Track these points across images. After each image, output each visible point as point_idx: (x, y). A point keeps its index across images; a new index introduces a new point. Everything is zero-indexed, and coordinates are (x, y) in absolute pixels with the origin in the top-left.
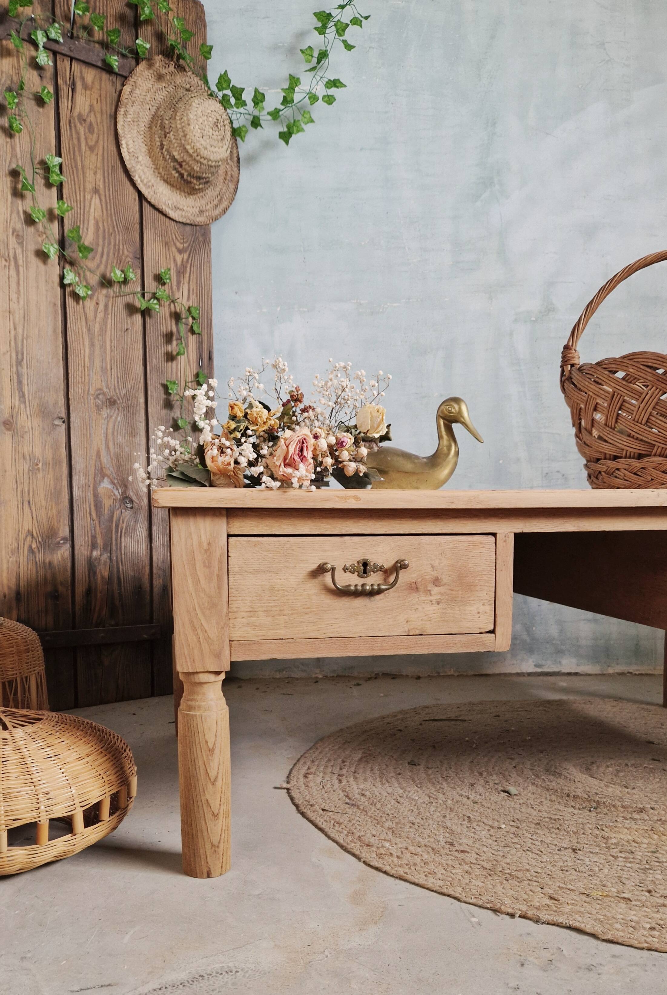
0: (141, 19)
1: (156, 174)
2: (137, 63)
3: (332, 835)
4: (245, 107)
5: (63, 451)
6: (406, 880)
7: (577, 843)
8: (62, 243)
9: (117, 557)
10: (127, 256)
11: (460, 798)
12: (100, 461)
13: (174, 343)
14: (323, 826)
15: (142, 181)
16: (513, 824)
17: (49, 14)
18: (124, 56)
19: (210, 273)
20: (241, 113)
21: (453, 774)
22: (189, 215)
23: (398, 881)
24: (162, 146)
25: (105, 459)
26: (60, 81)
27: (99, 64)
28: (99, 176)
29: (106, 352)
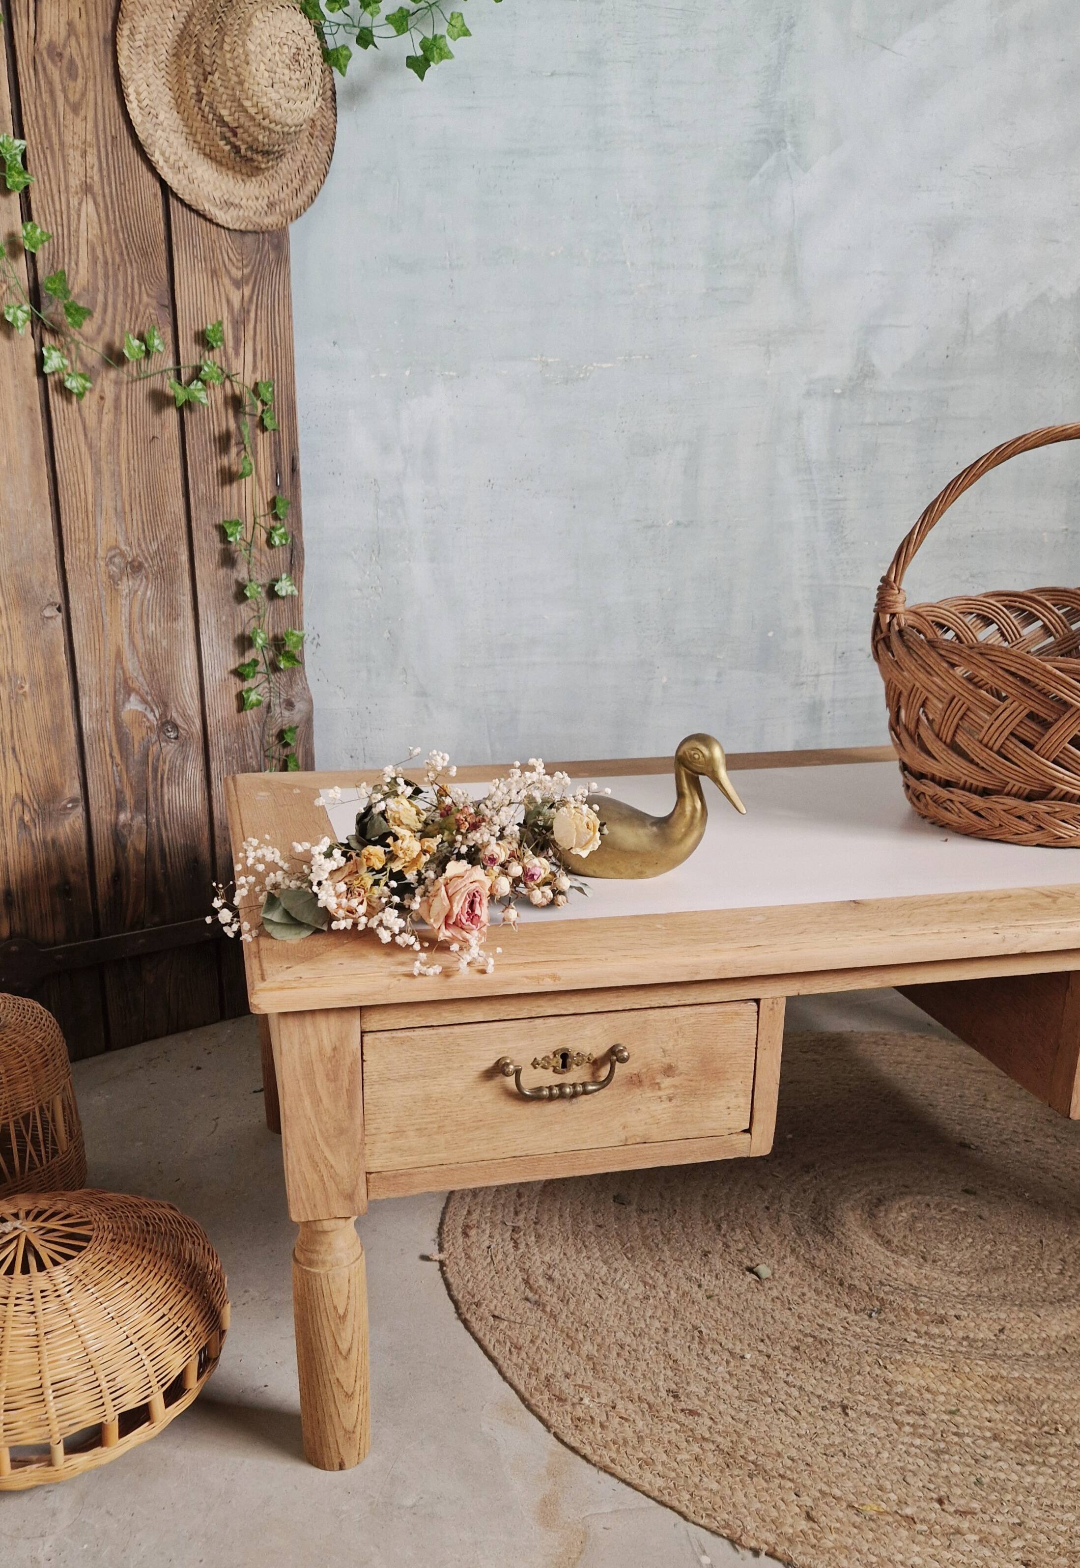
1: (191, 143)
3: (509, 1373)
4: (346, 9)
5: (62, 660)
6: (613, 1475)
7: (849, 1390)
8: (35, 296)
9: (158, 819)
10: (147, 305)
11: (687, 1287)
12: (122, 668)
13: (234, 450)
14: (495, 1353)
15: (166, 161)
16: (761, 1347)
19: (290, 317)
20: (339, 25)
22: (251, 214)
24: (199, 96)
25: (131, 664)
28: (92, 159)
29: (121, 482)
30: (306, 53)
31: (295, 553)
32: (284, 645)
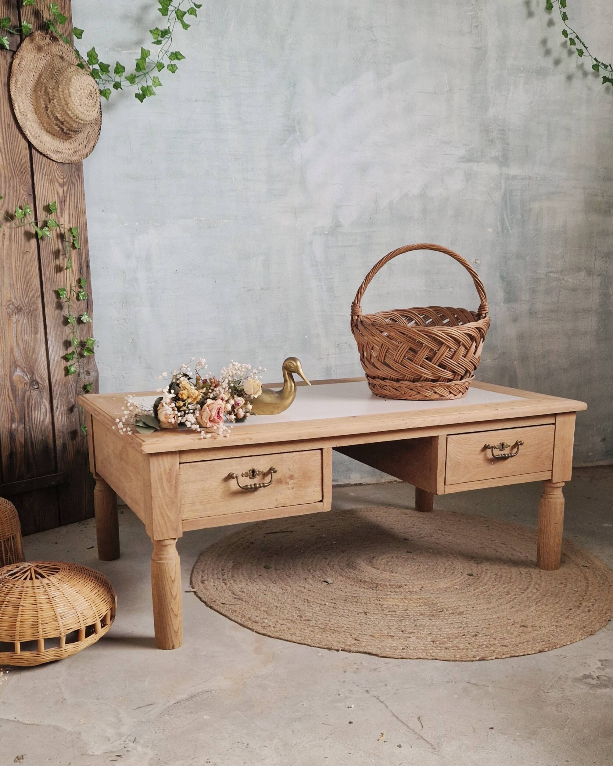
0: (24, 4)
1: (41, 126)
2: (22, 41)
3: (233, 618)
4: (108, 73)
7: (367, 609)
9: (30, 427)
10: (23, 195)
11: (300, 589)
12: (13, 356)
13: (61, 257)
14: (226, 614)
15: (31, 134)
16: (332, 601)
18: (11, 34)
19: (84, 199)
20: (106, 79)
21: (292, 573)
22: (67, 156)
23: (276, 640)
24: (47, 108)
25: (17, 354)
29: (12, 272)
30: (94, 92)
31: (89, 303)
32: (85, 345)
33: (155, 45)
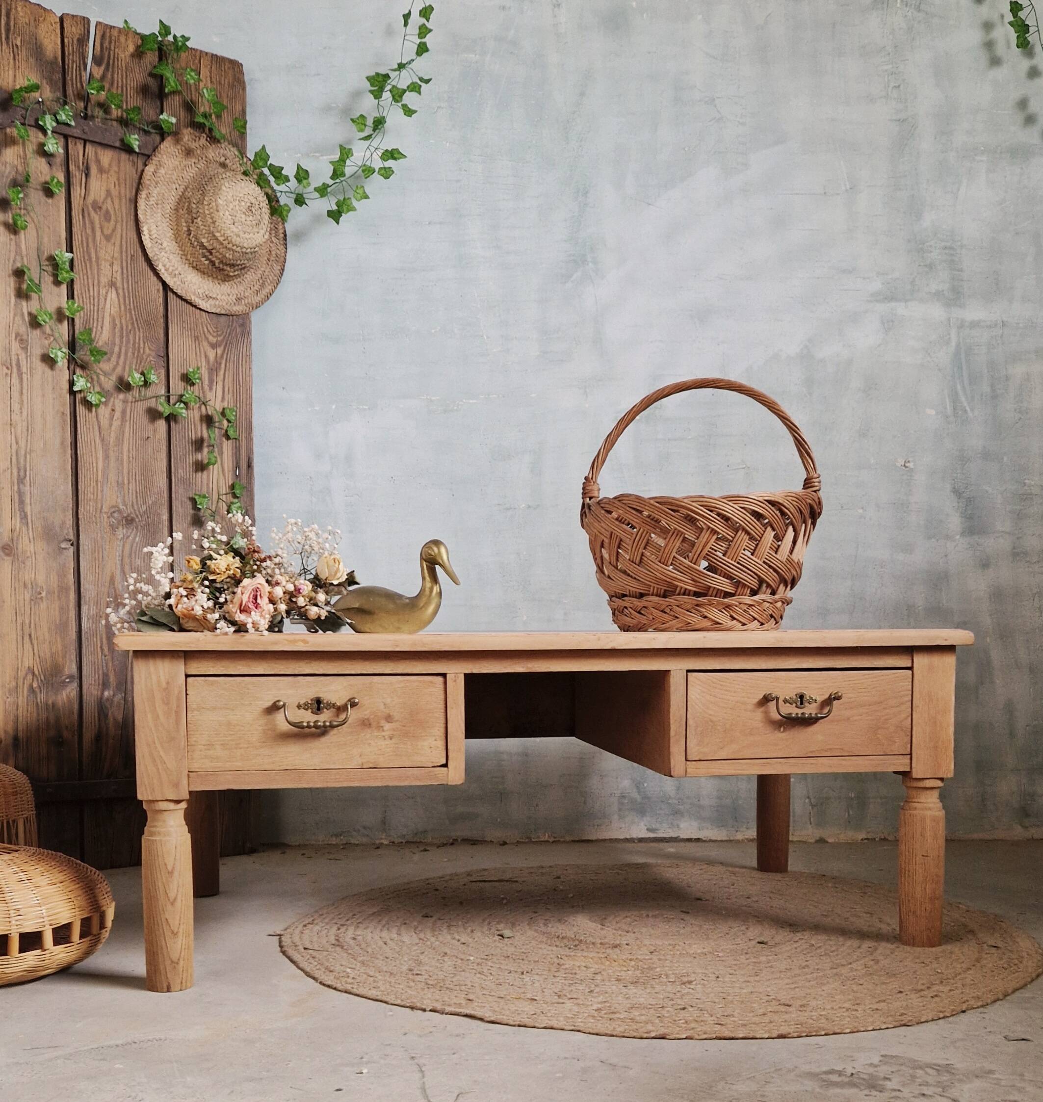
0: (166, 90)
1: (184, 261)
2: (163, 140)
4: (287, 184)
5: (71, 577)
8: (72, 345)
10: (149, 355)
12: (114, 588)
13: (205, 450)
15: (167, 270)
17: (59, 94)
18: (146, 133)
19: (250, 369)
20: (281, 192)
22: (224, 304)
24: (189, 232)
25: (120, 586)
26: (72, 167)
27: (118, 144)
28: (117, 267)
29: (123, 465)
30: (257, 206)
33: (362, 141)
